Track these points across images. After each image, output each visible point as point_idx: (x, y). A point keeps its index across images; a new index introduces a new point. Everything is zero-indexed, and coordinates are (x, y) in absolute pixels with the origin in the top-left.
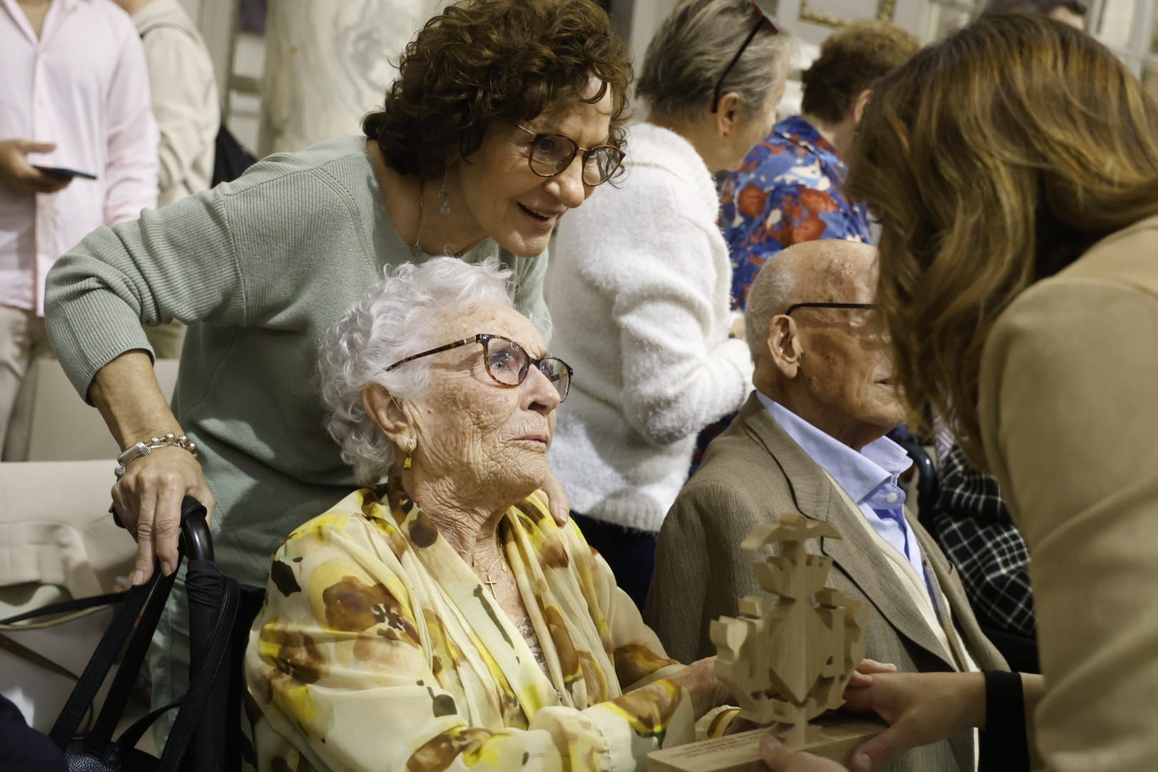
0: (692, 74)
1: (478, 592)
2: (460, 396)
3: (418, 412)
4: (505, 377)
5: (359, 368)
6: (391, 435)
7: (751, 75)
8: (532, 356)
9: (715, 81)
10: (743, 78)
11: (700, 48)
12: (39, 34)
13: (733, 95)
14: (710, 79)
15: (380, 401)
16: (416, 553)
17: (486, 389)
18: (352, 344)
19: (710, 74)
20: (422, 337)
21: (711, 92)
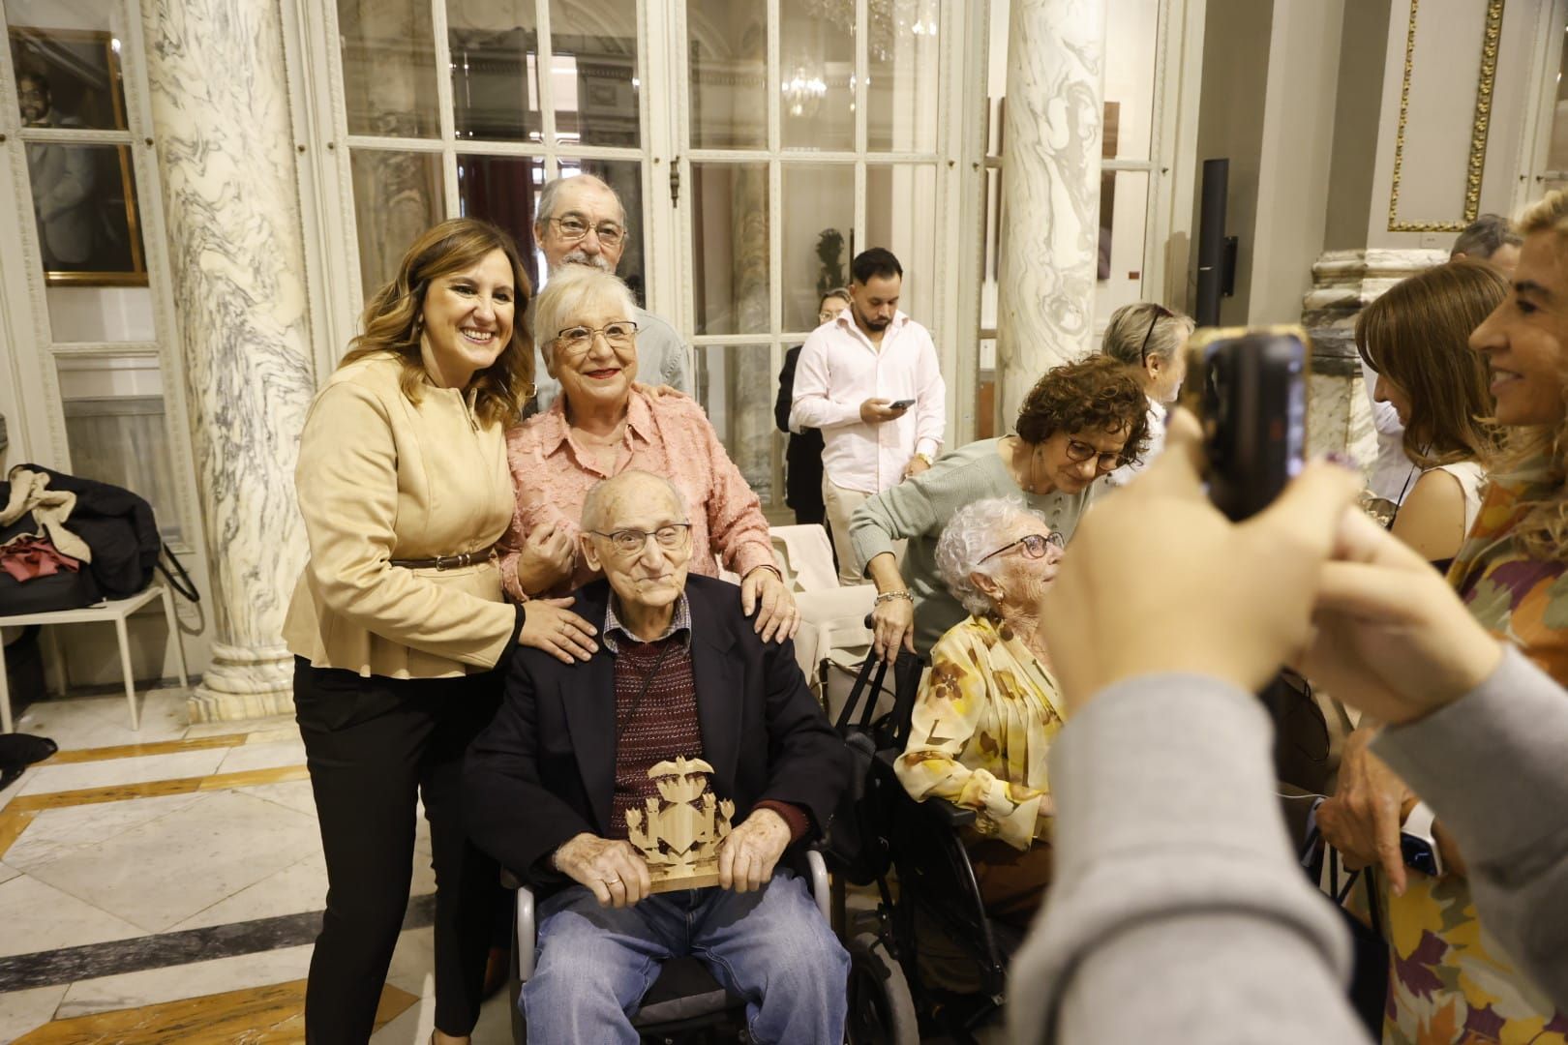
0: (1125, 348)
1: (1034, 662)
2: (1019, 569)
3: (1000, 580)
4: (1037, 553)
5: (964, 566)
6: (990, 594)
7: (1161, 341)
8: (1046, 537)
9: (1141, 349)
10: (1158, 342)
11: (1126, 333)
12: (879, 352)
13: (1152, 354)
14: (1136, 349)
15: (978, 578)
16: (1003, 644)
17: (1030, 561)
18: (956, 554)
19: (1135, 345)
20: (991, 544)
21: (1140, 355)
